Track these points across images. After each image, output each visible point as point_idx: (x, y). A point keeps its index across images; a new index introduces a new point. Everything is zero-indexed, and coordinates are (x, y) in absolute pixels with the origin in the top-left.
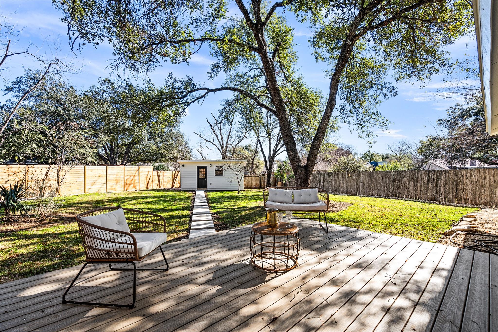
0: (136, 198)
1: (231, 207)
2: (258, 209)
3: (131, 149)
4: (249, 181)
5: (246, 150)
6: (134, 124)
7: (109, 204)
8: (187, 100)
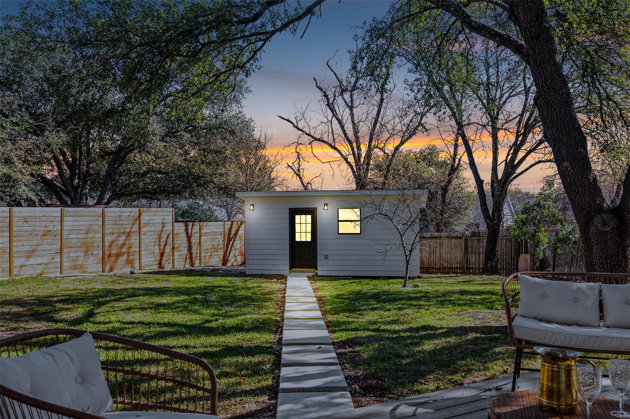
0: (134, 294)
1: (389, 327)
2: (471, 336)
3: (119, 166)
4: (432, 252)
5: (423, 164)
6: (128, 99)
7: (66, 306)
8: (263, 25)
